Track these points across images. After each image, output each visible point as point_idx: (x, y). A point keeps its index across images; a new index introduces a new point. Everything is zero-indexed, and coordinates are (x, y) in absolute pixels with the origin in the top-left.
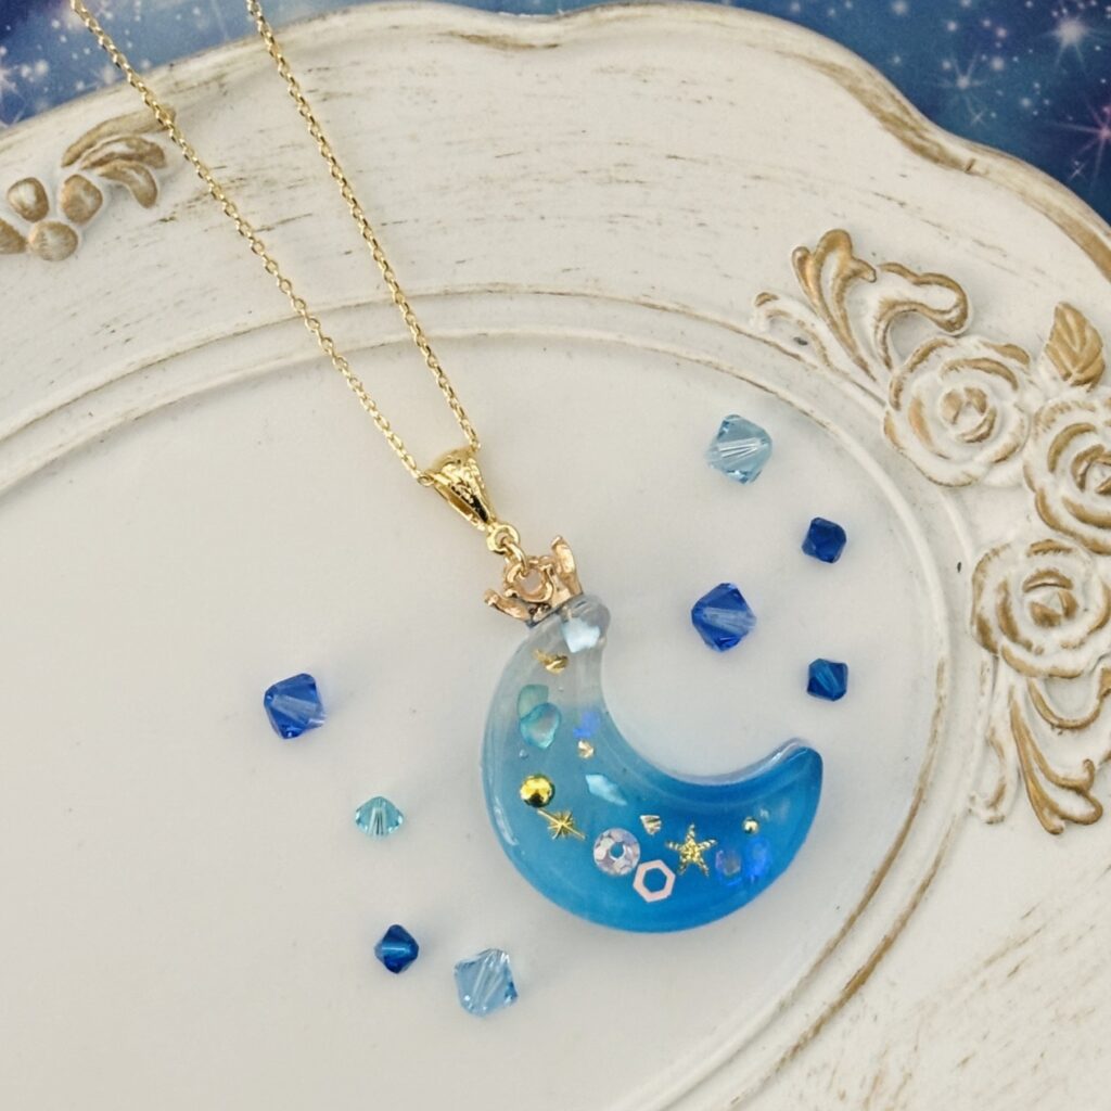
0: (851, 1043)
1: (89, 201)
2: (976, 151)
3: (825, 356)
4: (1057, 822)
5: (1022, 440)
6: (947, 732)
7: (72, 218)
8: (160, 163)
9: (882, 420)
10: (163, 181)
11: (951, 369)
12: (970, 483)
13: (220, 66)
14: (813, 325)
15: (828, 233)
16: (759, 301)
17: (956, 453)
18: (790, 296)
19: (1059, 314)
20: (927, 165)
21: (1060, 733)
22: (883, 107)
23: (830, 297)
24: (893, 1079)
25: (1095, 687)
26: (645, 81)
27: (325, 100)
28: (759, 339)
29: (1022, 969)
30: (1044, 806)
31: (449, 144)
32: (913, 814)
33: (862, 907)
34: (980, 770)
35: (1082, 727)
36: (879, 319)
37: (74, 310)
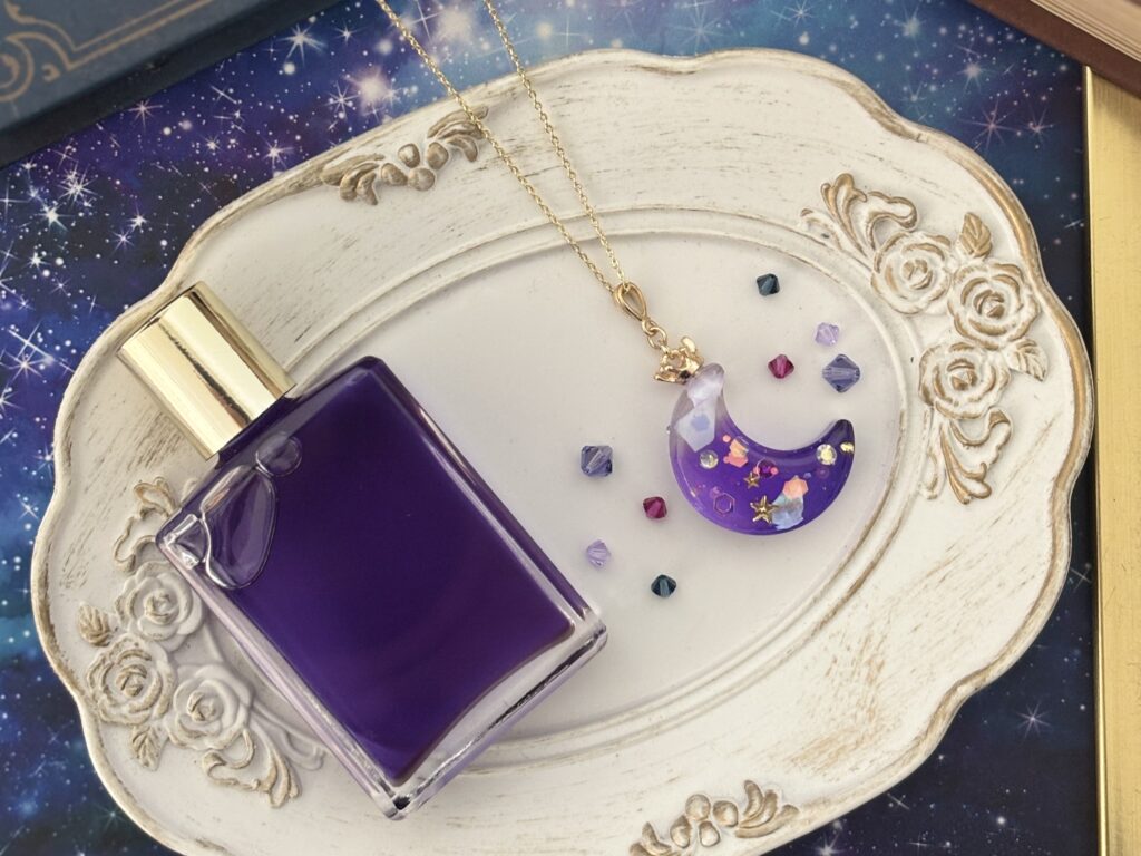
0: (853, 621)
1: (442, 157)
2: (921, 130)
3: (838, 244)
4: (966, 497)
5: (947, 287)
6: (905, 450)
7: (432, 166)
8: (480, 137)
9: (870, 279)
10: (481, 147)
11: (907, 249)
12: (918, 313)
13: (512, 83)
14: (833, 227)
15: (840, 176)
16: (803, 213)
17: (910, 295)
18: (820, 211)
19: (967, 218)
20: (895, 138)
21: (968, 449)
22: (870, 105)
23: (841, 210)
24: (876, 639)
25: (987, 422)
26: (741, 92)
27: (568, 103)
28: (803, 235)
29: (947, 578)
30: (959, 488)
31: (635, 127)
32: (887, 494)
33: (859, 545)
34: (924, 469)
35: (980, 445)
36: (868, 223)
37: (432, 218)
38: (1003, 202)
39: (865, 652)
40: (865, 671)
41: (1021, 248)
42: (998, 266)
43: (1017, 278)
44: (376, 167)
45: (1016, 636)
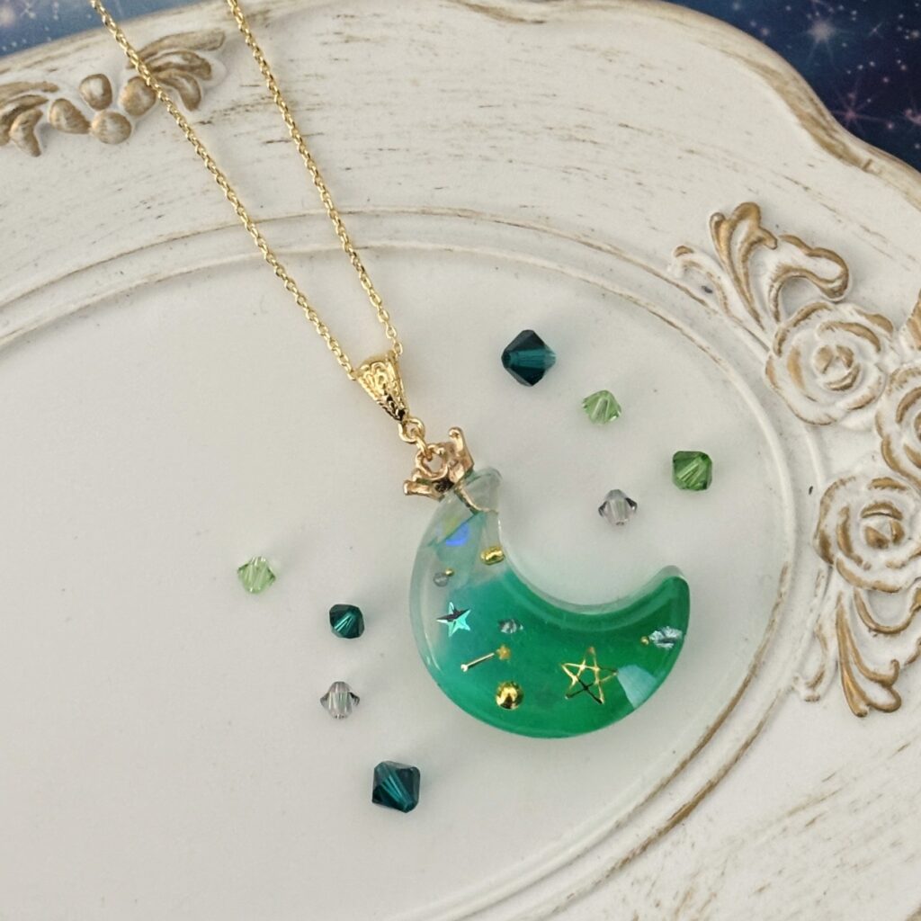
0: (668, 862)
1: (145, 99)
2: (873, 154)
3: (725, 304)
4: (863, 707)
5: (877, 394)
6: (782, 621)
7: (129, 111)
8: (206, 76)
9: (765, 363)
10: (206, 91)
11: (827, 328)
12: (829, 423)
13: (267, 3)
14: (719, 278)
15: (742, 205)
16: (679, 251)
17: (822, 397)
18: (704, 251)
20: (832, 159)
21: (875, 636)
22: (803, 108)
23: (737, 256)
24: (701, 897)
25: (909, 601)
26: (611, 61)
27: (347, 42)
28: (673, 283)
29: (817, 821)
30: (854, 692)
31: (443, 91)
32: (745, 685)
33: (695, 754)
34: (805, 657)
35: (894, 633)
36: (774, 281)
37: (120, 186)
39: (681, 914)
44: (44, 101)
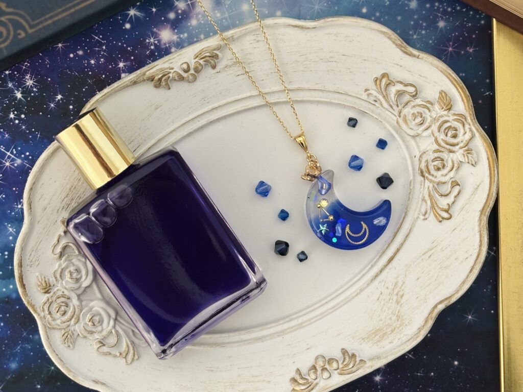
0: (389, 275)
1: (200, 67)
2: (419, 53)
3: (382, 104)
4: (441, 219)
5: (431, 124)
6: (412, 198)
7: (195, 72)
8: (217, 58)
9: (396, 120)
10: (218, 62)
11: (413, 107)
12: (418, 136)
13: (232, 34)
14: (379, 97)
15: (382, 74)
16: (365, 91)
17: (415, 128)
18: (373, 90)
19: (440, 93)
20: (408, 56)
21: (441, 197)
22: (397, 42)
23: (383, 89)
24: (400, 284)
25: (450, 185)
26: (337, 36)
27: (258, 42)
28: (365, 100)
29: (432, 255)
30: (437, 215)
32: (404, 218)
33: (392, 241)
34: (421, 207)
35: (447, 195)
36: (396, 95)
37: (195, 95)
38: (457, 86)
39: (395, 290)
40: (395, 298)
41: (465, 107)
42: (455, 114)
43: (463, 120)
44: (170, 73)
45: (464, 282)
